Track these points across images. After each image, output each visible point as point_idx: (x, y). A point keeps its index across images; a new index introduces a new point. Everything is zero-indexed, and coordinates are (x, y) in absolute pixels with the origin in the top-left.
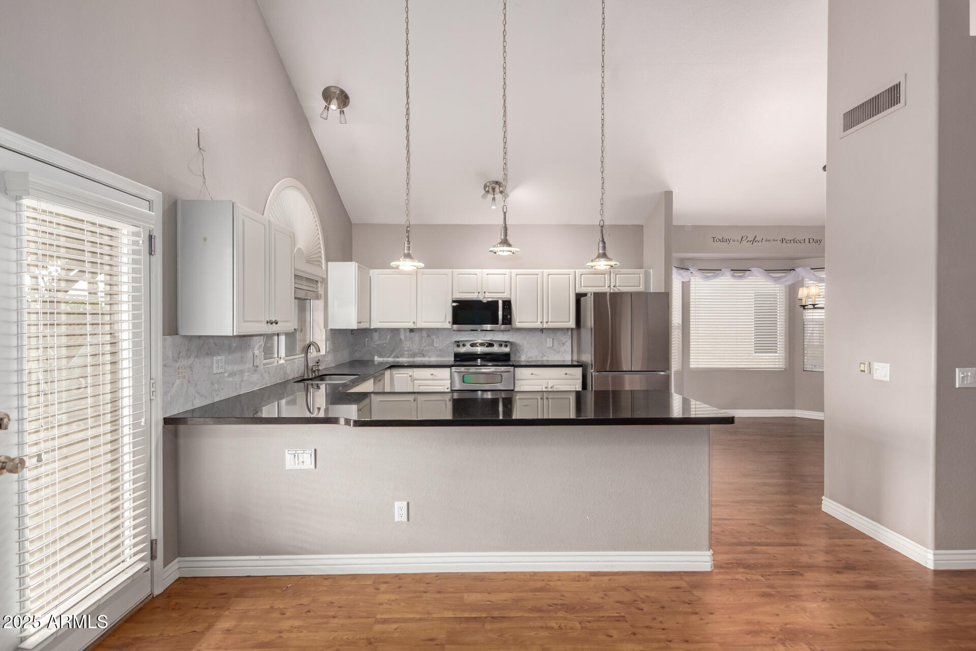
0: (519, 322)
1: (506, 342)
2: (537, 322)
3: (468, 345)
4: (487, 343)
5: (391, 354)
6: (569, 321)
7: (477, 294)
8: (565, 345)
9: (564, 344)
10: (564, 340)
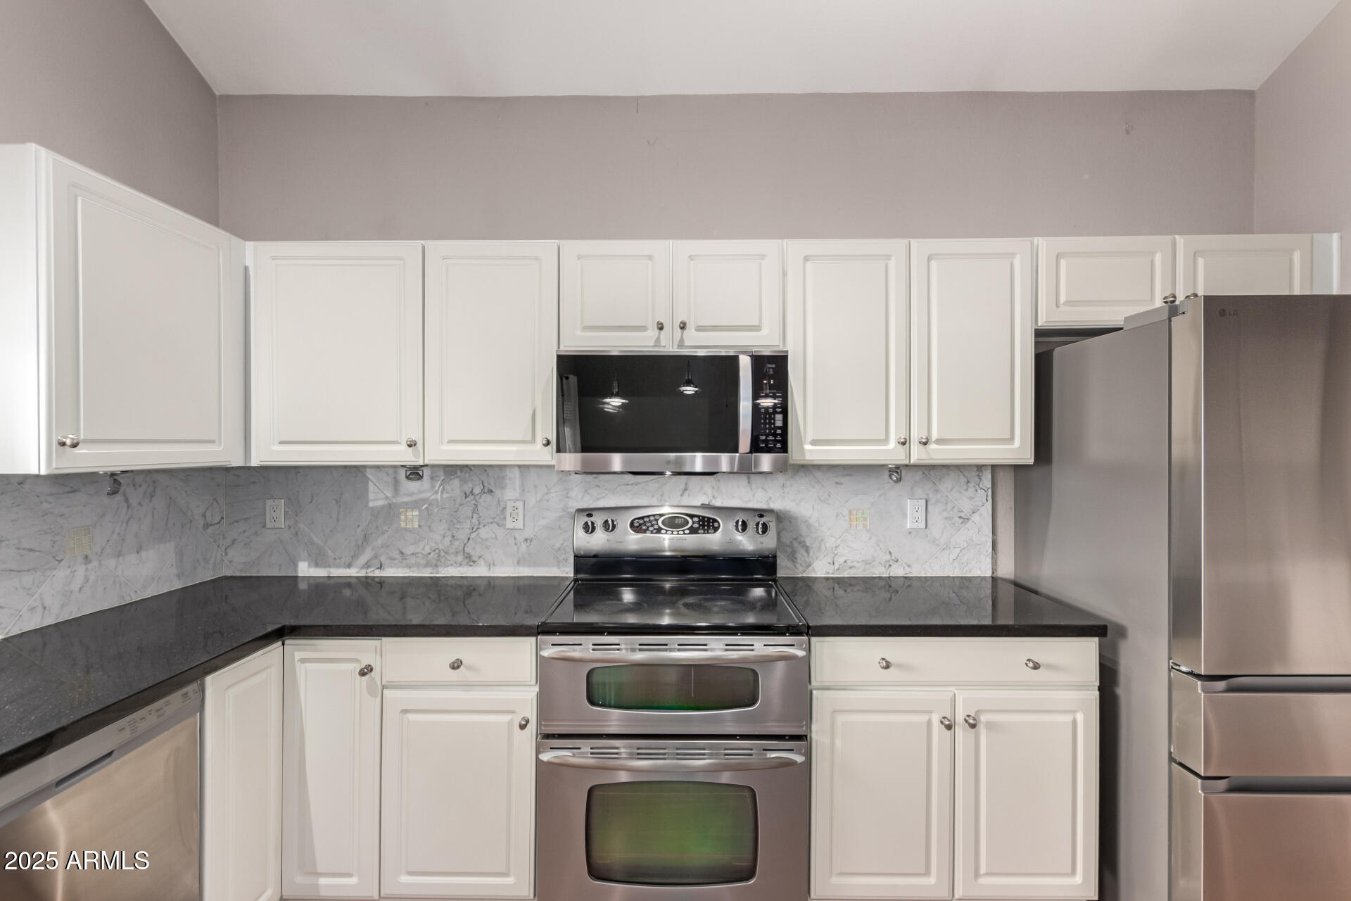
0: (814, 443)
1: (761, 513)
2: (886, 441)
3: (624, 522)
4: (692, 516)
5: (355, 557)
6: (1012, 438)
7: (652, 333)
8: (969, 524)
9: (965, 520)
10: (966, 506)
